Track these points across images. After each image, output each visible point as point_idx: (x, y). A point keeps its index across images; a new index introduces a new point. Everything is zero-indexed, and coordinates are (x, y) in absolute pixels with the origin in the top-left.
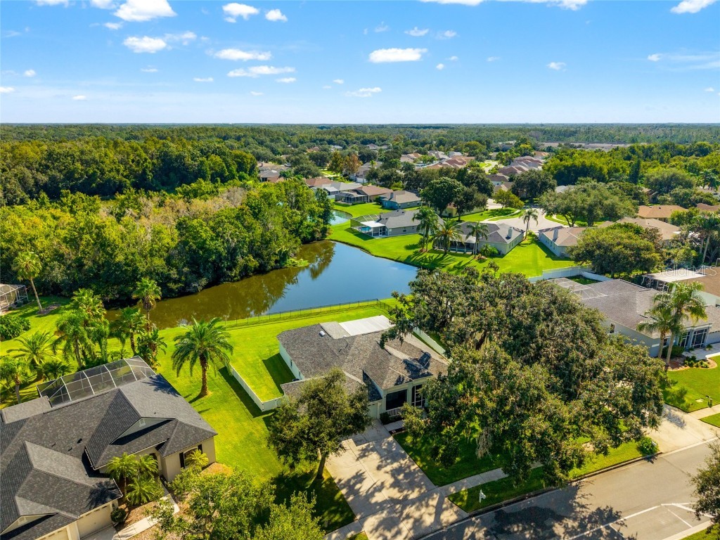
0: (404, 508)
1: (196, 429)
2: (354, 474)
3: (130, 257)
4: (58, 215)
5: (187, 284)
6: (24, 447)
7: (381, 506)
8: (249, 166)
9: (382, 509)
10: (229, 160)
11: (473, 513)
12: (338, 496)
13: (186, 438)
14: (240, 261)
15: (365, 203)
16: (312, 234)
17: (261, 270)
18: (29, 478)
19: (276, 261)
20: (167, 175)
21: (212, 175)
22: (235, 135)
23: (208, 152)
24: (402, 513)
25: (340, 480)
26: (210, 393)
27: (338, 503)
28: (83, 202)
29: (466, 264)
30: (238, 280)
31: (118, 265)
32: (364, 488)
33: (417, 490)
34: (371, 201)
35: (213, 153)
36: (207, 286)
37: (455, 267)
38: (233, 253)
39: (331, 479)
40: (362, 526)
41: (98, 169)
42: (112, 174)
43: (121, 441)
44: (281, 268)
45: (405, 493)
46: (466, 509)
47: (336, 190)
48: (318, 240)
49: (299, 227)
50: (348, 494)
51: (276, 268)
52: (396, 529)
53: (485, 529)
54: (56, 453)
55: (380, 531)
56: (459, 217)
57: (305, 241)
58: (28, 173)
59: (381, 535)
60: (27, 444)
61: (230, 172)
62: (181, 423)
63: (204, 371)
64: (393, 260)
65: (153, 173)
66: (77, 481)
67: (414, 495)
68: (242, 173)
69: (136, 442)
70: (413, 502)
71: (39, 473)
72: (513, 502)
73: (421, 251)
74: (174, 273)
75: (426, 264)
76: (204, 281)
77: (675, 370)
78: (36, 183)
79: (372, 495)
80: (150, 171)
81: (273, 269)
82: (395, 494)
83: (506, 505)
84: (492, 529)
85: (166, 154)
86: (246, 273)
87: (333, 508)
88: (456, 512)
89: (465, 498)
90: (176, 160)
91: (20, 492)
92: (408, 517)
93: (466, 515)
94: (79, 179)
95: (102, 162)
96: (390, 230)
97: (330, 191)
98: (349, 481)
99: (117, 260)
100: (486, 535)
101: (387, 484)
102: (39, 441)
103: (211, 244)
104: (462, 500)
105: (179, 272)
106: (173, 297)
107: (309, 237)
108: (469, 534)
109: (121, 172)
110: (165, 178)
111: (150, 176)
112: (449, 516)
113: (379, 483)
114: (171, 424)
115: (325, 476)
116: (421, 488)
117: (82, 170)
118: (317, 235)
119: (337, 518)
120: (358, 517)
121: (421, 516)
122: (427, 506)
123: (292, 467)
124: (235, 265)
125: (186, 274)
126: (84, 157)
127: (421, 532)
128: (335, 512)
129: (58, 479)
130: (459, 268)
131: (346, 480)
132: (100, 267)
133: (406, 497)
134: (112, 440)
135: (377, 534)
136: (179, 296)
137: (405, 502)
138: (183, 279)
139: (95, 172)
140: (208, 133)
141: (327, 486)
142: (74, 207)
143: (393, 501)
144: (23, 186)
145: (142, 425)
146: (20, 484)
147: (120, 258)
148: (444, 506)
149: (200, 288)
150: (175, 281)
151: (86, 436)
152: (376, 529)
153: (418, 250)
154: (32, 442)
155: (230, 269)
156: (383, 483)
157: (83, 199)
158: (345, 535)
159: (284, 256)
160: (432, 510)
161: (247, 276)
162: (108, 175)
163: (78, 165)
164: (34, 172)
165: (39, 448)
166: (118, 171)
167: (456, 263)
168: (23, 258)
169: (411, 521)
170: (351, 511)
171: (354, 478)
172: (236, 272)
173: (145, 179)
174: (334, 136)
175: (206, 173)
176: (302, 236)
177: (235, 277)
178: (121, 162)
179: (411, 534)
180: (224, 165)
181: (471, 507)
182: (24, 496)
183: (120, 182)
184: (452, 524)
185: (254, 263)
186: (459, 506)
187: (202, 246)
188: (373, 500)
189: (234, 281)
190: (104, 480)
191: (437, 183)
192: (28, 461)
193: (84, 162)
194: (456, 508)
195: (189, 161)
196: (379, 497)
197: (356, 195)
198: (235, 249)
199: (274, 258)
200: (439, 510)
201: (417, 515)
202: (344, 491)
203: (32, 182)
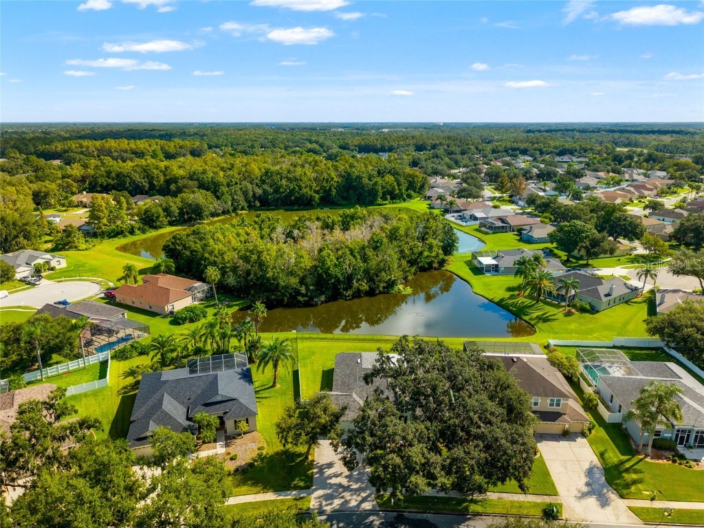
0: (343, 492)
1: (247, 408)
2: (329, 462)
3: (276, 275)
4: (249, 232)
5: (311, 298)
6: (163, 395)
7: (331, 486)
8: (419, 184)
9: (330, 488)
10: (402, 180)
11: (383, 509)
12: (310, 472)
13: (240, 412)
14: (355, 284)
15: (507, 232)
16: (430, 264)
17: (371, 293)
18: (159, 412)
19: (384, 288)
20: (347, 192)
21: (383, 193)
22: (432, 143)
23: (385, 172)
24: (340, 494)
25: (318, 463)
26: (278, 386)
27: (307, 476)
28: (269, 221)
29: (550, 316)
30: (350, 299)
31: (268, 279)
32: (329, 472)
33: (360, 484)
34: (513, 231)
35: (389, 172)
36: (326, 302)
37: (537, 317)
38: (349, 278)
39: (313, 461)
40: (313, 493)
41: (297, 185)
42: (308, 189)
43: (207, 405)
44: (387, 293)
45: (351, 483)
46: (380, 505)
47: (485, 216)
48: (435, 269)
49: (418, 257)
50: (317, 473)
51: (384, 293)
52: (330, 502)
53: (383, 521)
54: (176, 403)
55: (321, 499)
56: (587, 260)
57: (423, 269)
58: (250, 186)
59: (320, 502)
60: (165, 394)
61: (400, 190)
62: (240, 403)
63: (275, 371)
64: (488, 299)
65: (337, 190)
66: (179, 420)
67: (355, 486)
68: (411, 192)
69: (214, 407)
70: (352, 490)
71: (163, 412)
72: (414, 512)
73: (518, 295)
74: (303, 290)
75: (514, 309)
76: (323, 298)
77: (653, 461)
78: (254, 195)
79: (331, 478)
80: (335, 188)
81: (380, 293)
82: (345, 482)
83: (409, 512)
84: (387, 522)
85: (349, 174)
86: (358, 294)
87: (303, 478)
88: (373, 505)
89: (385, 499)
90: (356, 180)
91: (153, 418)
92: (342, 497)
93: (378, 509)
94: (283, 192)
95: (301, 180)
96: (503, 269)
97: (478, 217)
98: (323, 465)
99: (268, 275)
100: (380, 524)
101: (344, 475)
102: (171, 394)
103: (333, 271)
104: (382, 499)
105: (307, 289)
106: (300, 307)
107: (427, 266)
108: (372, 519)
109: (314, 187)
110: (345, 194)
111: (334, 192)
112: (367, 506)
113: (339, 473)
114: (235, 402)
115: (310, 458)
116: (363, 484)
117: (286, 186)
118: (435, 265)
119: (302, 484)
120: (313, 488)
121: (350, 500)
122: (359, 495)
123: (284, 445)
124: (351, 287)
125: (312, 290)
126: (290, 176)
127: (344, 508)
128: (302, 480)
129: (171, 417)
130: (540, 319)
131: (321, 464)
132: (258, 279)
133: (349, 486)
134: (202, 403)
135: (318, 500)
136: (304, 307)
137: (347, 489)
138: (309, 294)
139: (295, 188)
140: (407, 141)
141: (308, 464)
142: (262, 225)
143: (340, 485)
144: (245, 197)
145: (219, 398)
146: (154, 414)
147: (270, 275)
148: (369, 499)
149: (319, 303)
150: (303, 296)
151: (193, 397)
152: (319, 498)
153: (517, 293)
154: (168, 393)
155: (346, 289)
156: (342, 473)
157: (269, 219)
158: (300, 494)
159: (391, 284)
160: (360, 499)
161: (359, 297)
162: (304, 191)
163: (284, 182)
164: (254, 186)
165: (170, 397)
166: (311, 187)
167: (540, 313)
168: (210, 271)
169: (343, 500)
170: (312, 483)
171: (327, 464)
172: (349, 293)
173: (330, 195)
174: (531, 144)
175: (378, 191)
176: (420, 265)
177: (349, 296)
178: (315, 180)
179: (337, 507)
180: (395, 184)
181: (384, 506)
182: (154, 421)
183: (311, 196)
184: (366, 511)
185: (365, 286)
186: (378, 503)
187: (327, 271)
188: (329, 481)
189: (347, 300)
190: (192, 424)
191: (566, 226)
192: (161, 404)
193: (289, 180)
194: (375, 503)
195: (365, 181)
196: (334, 481)
197: (500, 224)
198: (351, 275)
199: (382, 285)
200: (364, 500)
201: (348, 498)
202: (315, 470)
203: (251, 194)
